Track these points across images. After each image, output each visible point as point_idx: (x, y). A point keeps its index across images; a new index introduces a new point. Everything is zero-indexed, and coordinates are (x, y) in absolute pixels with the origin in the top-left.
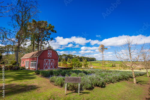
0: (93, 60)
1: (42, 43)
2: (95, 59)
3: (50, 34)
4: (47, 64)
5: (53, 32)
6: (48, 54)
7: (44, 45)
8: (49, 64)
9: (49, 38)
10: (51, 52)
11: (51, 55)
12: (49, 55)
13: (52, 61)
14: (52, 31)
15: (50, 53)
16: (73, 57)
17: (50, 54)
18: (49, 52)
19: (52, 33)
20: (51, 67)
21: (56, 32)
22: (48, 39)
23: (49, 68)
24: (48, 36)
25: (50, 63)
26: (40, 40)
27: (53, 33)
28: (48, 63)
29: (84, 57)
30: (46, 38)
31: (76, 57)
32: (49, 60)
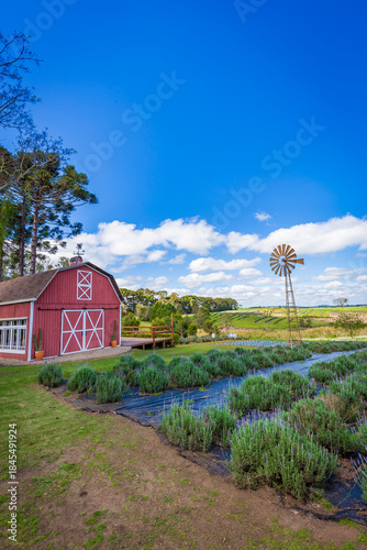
0: (227, 305)
1: (39, 245)
2: (234, 302)
3: (71, 207)
4: (73, 331)
5: (83, 198)
6: (79, 285)
7: (43, 252)
8: (84, 330)
9: (66, 222)
10: (88, 278)
11: (88, 293)
12: (81, 292)
13: (94, 316)
14: (82, 195)
15: (84, 282)
16: (156, 297)
17: (84, 286)
18: (81, 278)
19: (77, 203)
20: (94, 344)
21: (93, 199)
22: (61, 228)
23: (84, 349)
24: (60, 215)
25: (89, 326)
26: (28, 234)
27: (82, 202)
28: (80, 327)
29: (194, 298)
30: (52, 226)
31: (168, 298)
32: (85, 313)
